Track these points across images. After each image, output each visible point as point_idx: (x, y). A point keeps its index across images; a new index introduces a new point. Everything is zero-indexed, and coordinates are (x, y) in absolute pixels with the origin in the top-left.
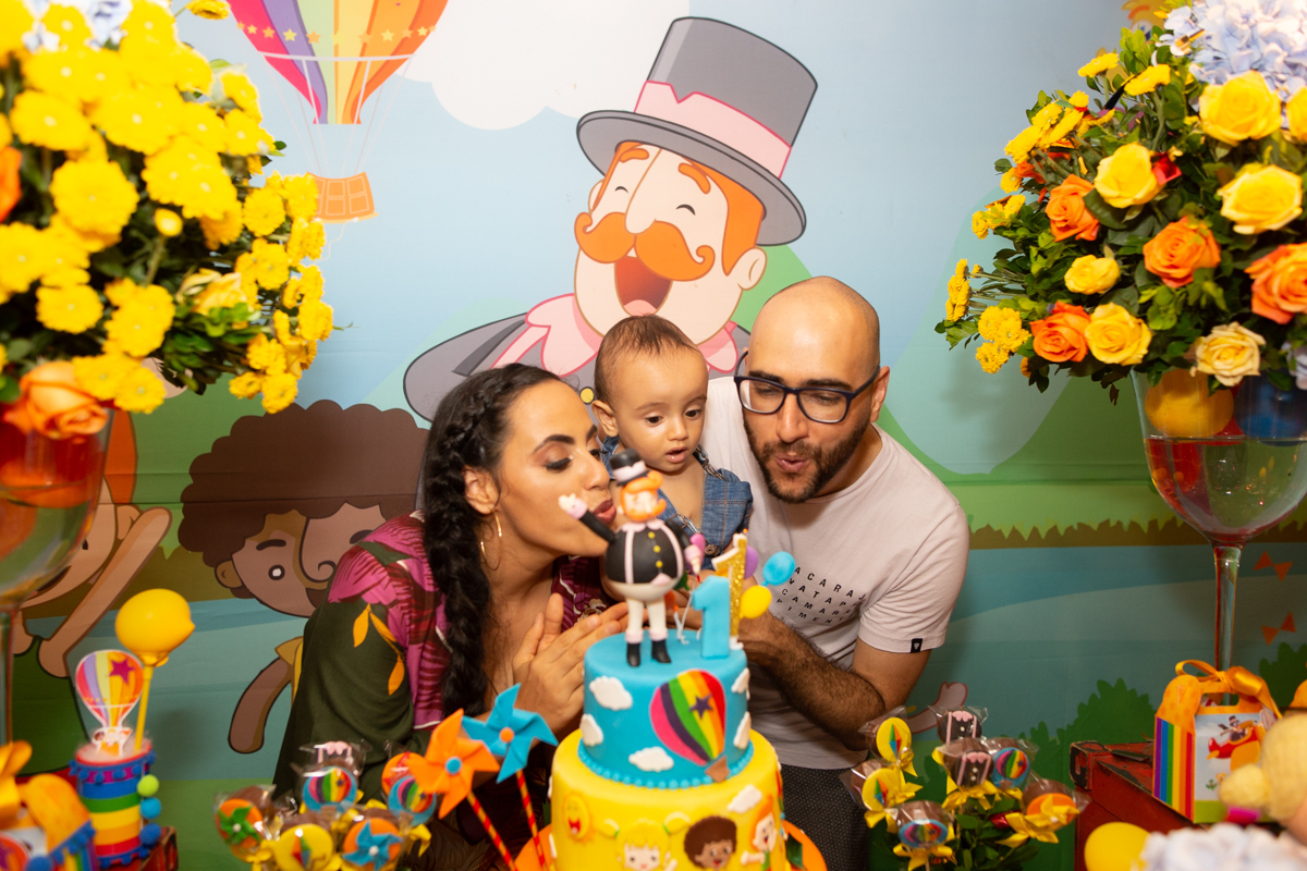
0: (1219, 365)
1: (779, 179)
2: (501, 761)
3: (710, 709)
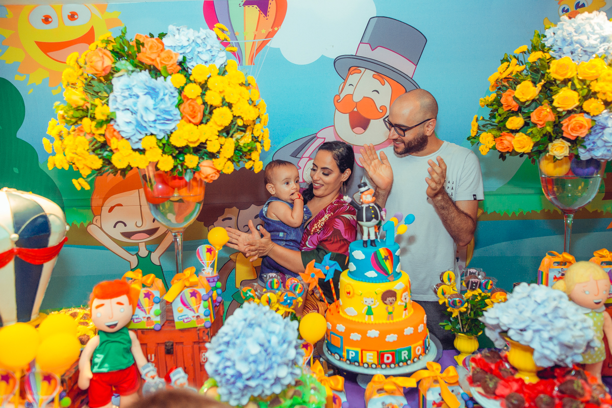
0: (555, 152)
1: (411, 79)
2: (326, 275)
3: (388, 259)
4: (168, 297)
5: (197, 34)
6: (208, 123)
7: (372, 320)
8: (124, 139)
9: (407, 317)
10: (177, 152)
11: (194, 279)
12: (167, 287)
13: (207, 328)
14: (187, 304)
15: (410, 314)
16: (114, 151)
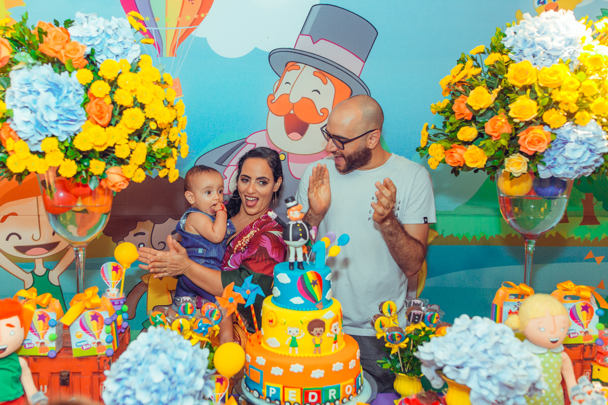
0: (512, 168)
1: (358, 77)
2: (246, 300)
3: (317, 284)
4: (66, 320)
5: (108, 23)
6: (117, 125)
7: (297, 353)
8: (21, 140)
9: (337, 351)
10: (81, 156)
11: (97, 300)
12: (65, 308)
13: (109, 357)
14: (87, 328)
15: (341, 348)
16: (10, 153)
